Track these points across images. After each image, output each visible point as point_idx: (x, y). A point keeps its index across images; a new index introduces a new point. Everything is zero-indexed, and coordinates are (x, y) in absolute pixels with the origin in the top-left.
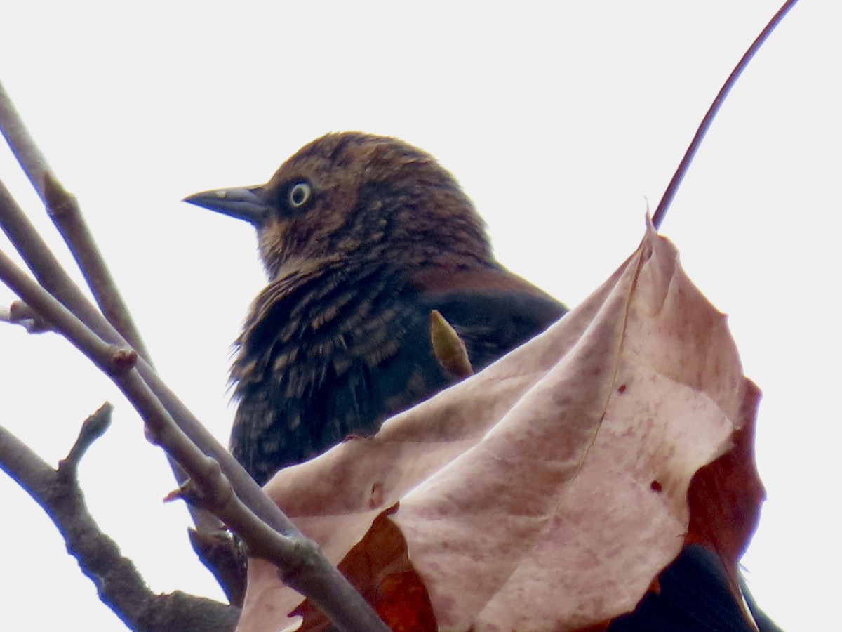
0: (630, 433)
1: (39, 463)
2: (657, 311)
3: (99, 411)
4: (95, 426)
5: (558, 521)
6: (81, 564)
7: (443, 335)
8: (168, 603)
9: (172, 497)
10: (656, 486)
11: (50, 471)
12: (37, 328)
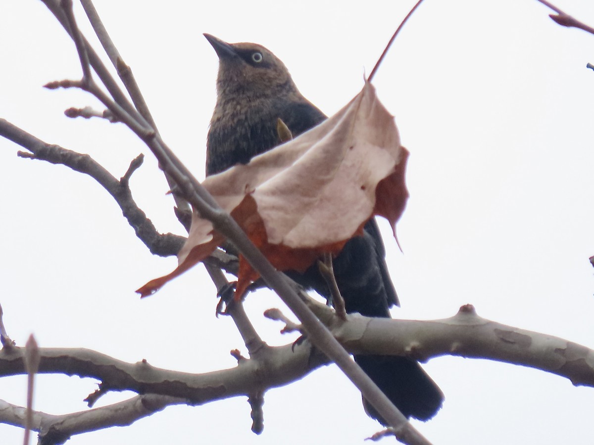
0: (353, 165)
1: (113, 178)
2: (367, 116)
3: (138, 157)
4: (137, 163)
5: (321, 200)
6: (129, 221)
7: (282, 128)
8: (165, 238)
9: (169, 193)
10: (363, 188)
11: (117, 181)
12: (114, 121)
